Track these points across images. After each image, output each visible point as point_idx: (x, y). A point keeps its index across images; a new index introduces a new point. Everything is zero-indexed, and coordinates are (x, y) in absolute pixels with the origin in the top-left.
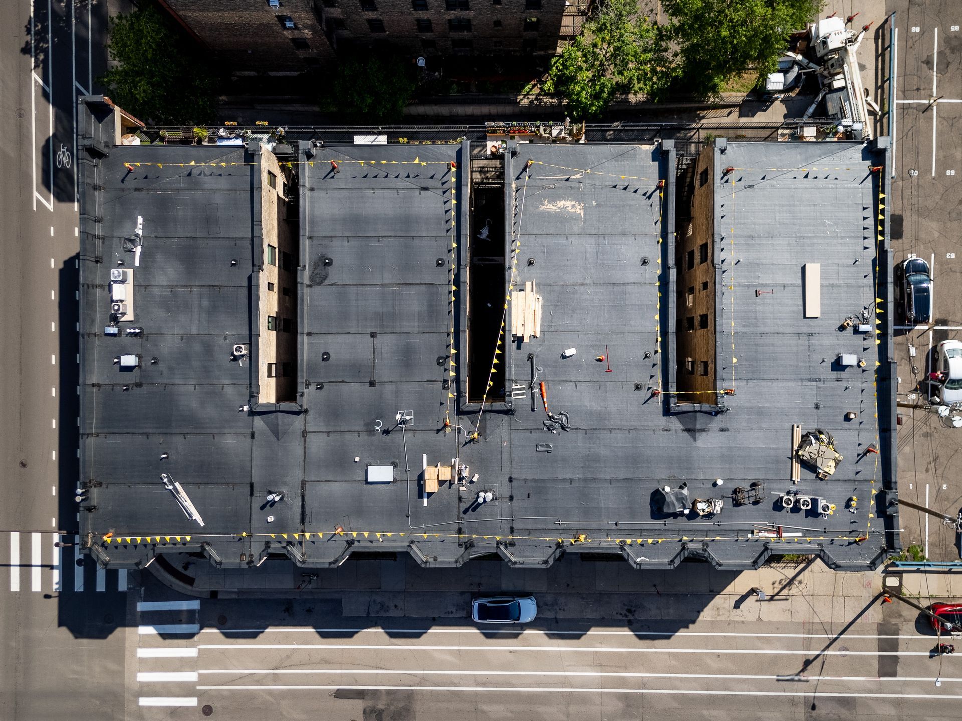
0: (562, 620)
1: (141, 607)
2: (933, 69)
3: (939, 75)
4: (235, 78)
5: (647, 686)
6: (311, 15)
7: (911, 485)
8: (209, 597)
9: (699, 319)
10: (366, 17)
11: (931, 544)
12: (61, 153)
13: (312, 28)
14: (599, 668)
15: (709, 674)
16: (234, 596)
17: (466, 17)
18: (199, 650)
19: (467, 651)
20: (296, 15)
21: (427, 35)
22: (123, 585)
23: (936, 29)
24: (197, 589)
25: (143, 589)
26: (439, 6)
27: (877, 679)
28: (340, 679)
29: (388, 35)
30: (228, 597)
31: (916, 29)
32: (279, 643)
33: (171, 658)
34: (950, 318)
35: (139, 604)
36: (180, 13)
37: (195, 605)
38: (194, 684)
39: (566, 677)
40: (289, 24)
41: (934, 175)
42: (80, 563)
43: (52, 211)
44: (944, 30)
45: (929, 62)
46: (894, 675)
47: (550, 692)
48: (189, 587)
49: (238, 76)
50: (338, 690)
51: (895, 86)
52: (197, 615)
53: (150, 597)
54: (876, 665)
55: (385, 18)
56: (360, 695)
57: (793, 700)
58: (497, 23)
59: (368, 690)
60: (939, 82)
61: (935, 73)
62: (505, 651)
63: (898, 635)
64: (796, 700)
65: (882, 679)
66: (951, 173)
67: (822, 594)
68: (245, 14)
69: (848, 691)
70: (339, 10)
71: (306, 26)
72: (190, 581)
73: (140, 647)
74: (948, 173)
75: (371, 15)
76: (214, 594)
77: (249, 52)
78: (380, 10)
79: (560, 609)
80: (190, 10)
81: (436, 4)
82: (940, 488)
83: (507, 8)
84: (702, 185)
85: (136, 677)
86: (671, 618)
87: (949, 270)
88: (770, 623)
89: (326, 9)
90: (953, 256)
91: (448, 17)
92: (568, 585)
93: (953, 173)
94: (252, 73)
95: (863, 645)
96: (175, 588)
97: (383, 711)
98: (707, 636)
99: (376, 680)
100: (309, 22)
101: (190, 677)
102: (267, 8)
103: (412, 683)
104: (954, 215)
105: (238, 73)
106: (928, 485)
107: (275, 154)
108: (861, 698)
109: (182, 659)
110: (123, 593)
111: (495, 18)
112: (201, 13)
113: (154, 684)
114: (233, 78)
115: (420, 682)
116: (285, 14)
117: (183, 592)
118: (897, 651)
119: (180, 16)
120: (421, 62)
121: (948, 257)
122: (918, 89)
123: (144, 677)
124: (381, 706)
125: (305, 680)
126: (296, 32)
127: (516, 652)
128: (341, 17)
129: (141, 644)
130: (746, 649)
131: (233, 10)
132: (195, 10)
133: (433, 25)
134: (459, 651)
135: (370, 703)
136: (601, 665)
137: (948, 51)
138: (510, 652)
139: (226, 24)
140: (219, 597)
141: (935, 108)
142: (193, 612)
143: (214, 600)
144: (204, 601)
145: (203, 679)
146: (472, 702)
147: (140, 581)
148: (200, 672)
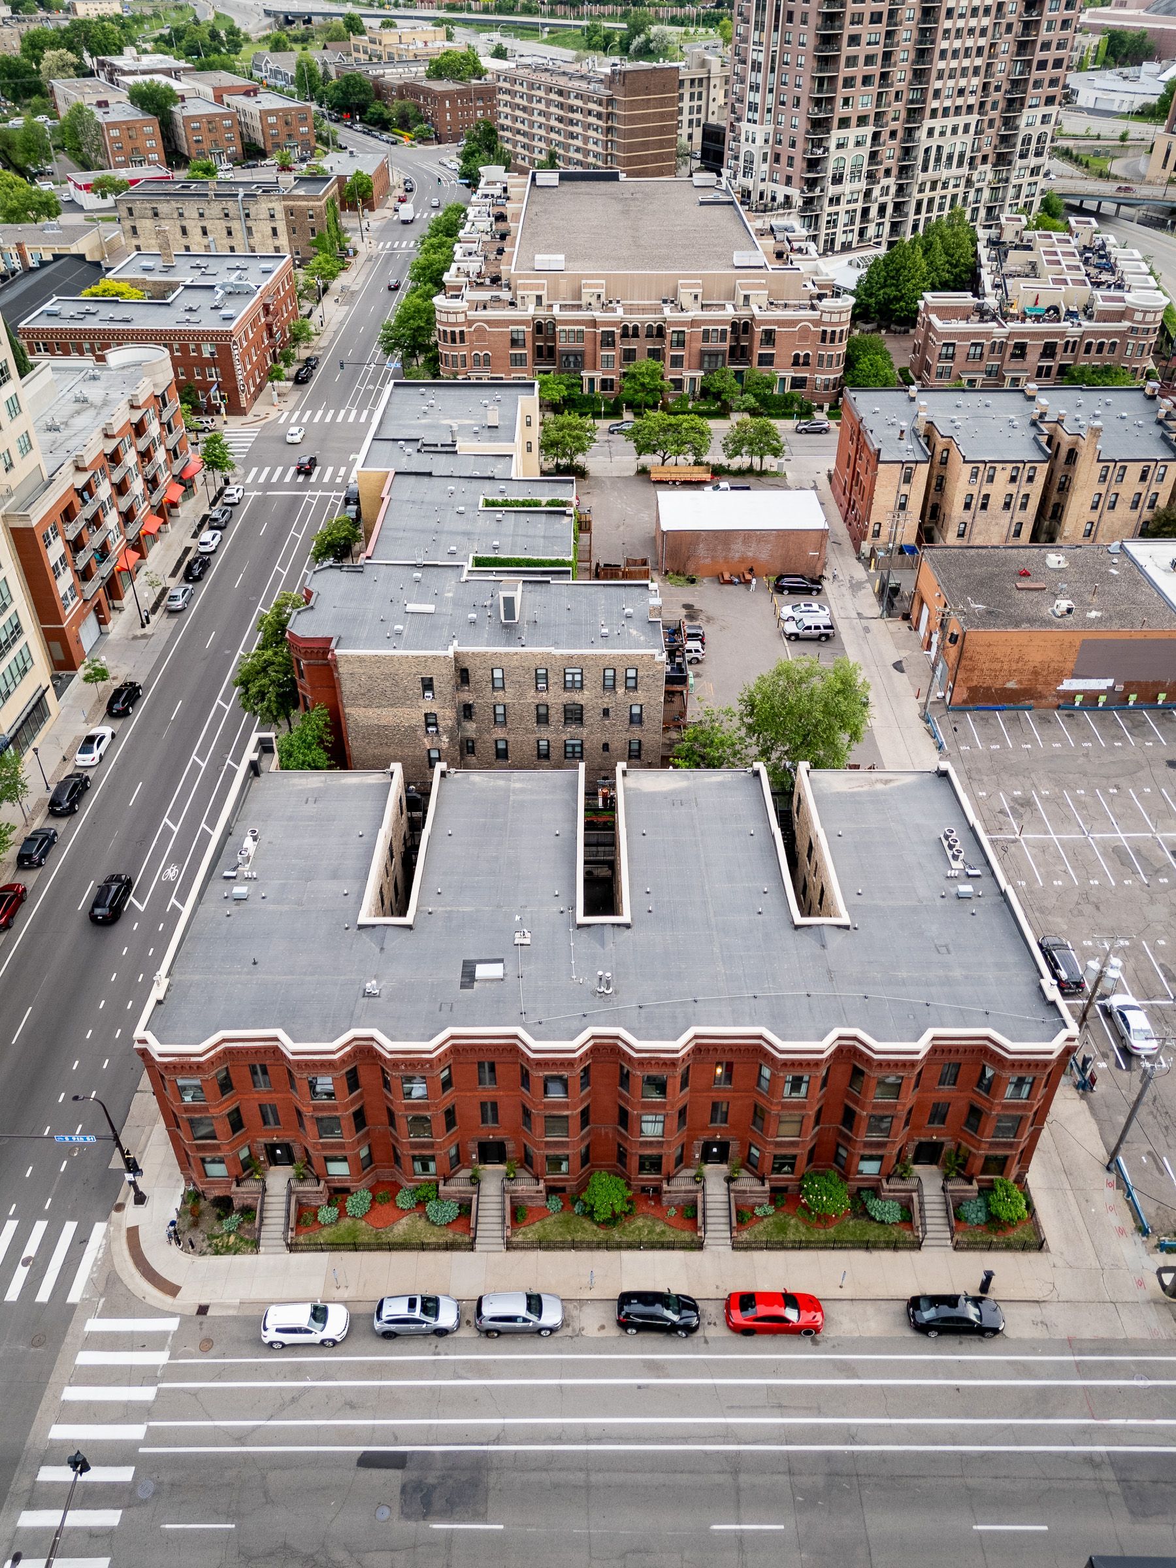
0: (714, 1339)
1: (95, 1325)
2: (1009, 817)
5: (857, 1439)
8: (195, 1313)
12: (170, 869)
14: (778, 1408)
15: (949, 1417)
16: (232, 1312)
18: (159, 1390)
19: (573, 1387)
22: (75, 1296)
23: (1001, 793)
24: (181, 1302)
25: (103, 1300)
26: (558, 721)
28: (372, 1435)
30: (224, 1313)
31: (982, 794)
32: (285, 1379)
33: (112, 1402)
35: (89, 1321)
36: (347, 711)
37: (172, 1324)
38: (136, 1445)
39: (727, 1425)
40: (431, 728)
41: (1042, 884)
42: (27, 1261)
44: (1007, 792)
47: (705, 1453)
48: (168, 1299)
50: (365, 1453)
52: (170, 1338)
53: (110, 1312)
55: (511, 739)
56: (397, 1461)
57: (1091, 1459)
58: (606, 747)
59: (413, 1452)
61: (1014, 821)
62: (631, 1386)
64: (1098, 1459)
66: (1058, 883)
67: (1081, 1299)
71: (446, 730)
72: (172, 1290)
73: (70, 1385)
75: (500, 730)
76: (203, 1310)
78: (509, 723)
79: (709, 1324)
80: (357, 706)
81: (556, 716)
83: (614, 724)
85: (48, 1431)
86: (873, 1334)
88: (1018, 1338)
89: (464, 724)
90: (1089, 942)
91: (564, 738)
93: (1061, 883)
96: (150, 1301)
97: (434, 1487)
98: (934, 1361)
99: (432, 1435)
100: (450, 723)
101: (135, 1432)
102: (420, 703)
103: (485, 1440)
106: (1165, 1158)
109: (128, 1404)
110: (73, 1306)
111: (604, 740)
112: (364, 710)
113: (72, 1444)
115: (498, 1438)
116: (433, 710)
117: (159, 1306)
119: (345, 715)
123: (57, 1432)
124: (431, 1479)
125: (316, 1437)
126: (435, 739)
127: (647, 1386)
129: (73, 1380)
130: (995, 1378)
131: (393, 705)
132: (360, 707)
133: (550, 752)
134: (561, 1386)
135: (411, 1474)
136: (780, 1406)
137: (1017, 807)
138: (639, 1387)
139: (378, 726)
140: (210, 1313)
141: (1022, 840)
142: (165, 1334)
143: (201, 1318)
144: (185, 1320)
145: (153, 1437)
146: (581, 1470)
147: (101, 1289)
148: (152, 1424)
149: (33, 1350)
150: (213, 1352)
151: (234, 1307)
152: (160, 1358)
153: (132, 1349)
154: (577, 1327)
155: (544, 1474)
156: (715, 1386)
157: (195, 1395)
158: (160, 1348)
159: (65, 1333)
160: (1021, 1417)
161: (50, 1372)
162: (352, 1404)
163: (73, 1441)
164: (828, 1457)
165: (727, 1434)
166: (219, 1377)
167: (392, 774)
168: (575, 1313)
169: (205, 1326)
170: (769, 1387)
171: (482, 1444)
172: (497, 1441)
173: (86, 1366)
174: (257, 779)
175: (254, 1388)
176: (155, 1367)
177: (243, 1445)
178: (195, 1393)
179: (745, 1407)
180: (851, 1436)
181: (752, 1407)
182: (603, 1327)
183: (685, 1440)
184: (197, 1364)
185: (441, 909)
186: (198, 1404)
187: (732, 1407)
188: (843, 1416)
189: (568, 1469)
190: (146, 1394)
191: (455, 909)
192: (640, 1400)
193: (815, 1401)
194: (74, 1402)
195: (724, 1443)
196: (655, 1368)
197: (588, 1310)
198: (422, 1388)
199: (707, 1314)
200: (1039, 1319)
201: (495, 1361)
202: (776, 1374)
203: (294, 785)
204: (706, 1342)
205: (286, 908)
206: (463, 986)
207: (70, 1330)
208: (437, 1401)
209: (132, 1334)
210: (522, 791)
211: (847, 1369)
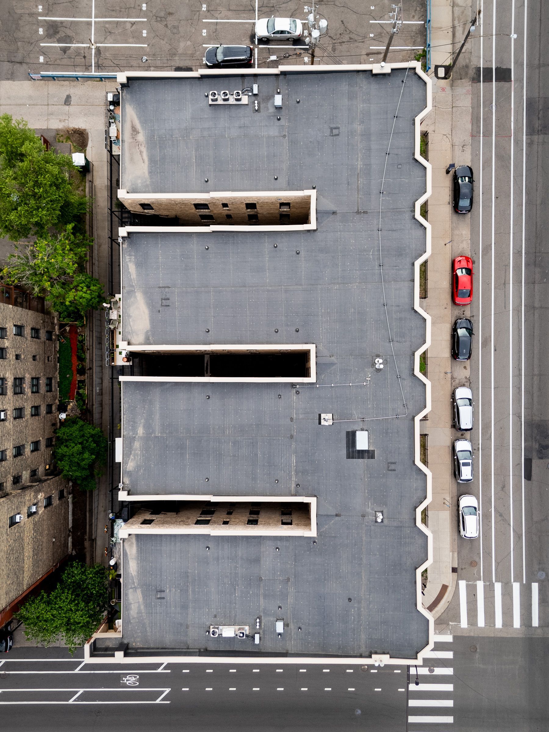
0: (472, 312)
1: (464, 623)
2: (70, 47)
3: (74, 42)
4: (74, 553)
5: (519, 250)
6: (28, 492)
7: (370, 60)
8: (456, 574)
9: (249, 210)
10: (29, 453)
11: (414, 45)
12: (128, 682)
13: (37, 492)
14: (507, 285)
15: (510, 205)
16: (456, 555)
17: (30, 380)
18: (496, 581)
19: (495, 382)
20: (27, 503)
21: (43, 410)
22: (448, 638)
23: (41, 45)
24: (451, 583)
25: (451, 623)
26: (22, 399)
27: (513, 83)
28: (517, 476)
29: (43, 438)
30: (456, 559)
31: (42, 59)
32: (490, 522)
33: (502, 603)
34: (250, 33)
35: (462, 626)
36: (25, 588)
38: (522, 585)
39: (513, 310)
40: (34, 509)
41: (146, 46)
42: (431, 671)
43: (170, 689)
44: (42, 39)
45: (65, 50)
46: (509, 70)
47: (525, 321)
48: (449, 589)
49: (72, 550)
50: (525, 478)
51: (82, 73)
52: (470, 583)
53: (457, 617)
54: (502, 84)
55: (30, 439)
56: (528, 462)
57: (529, 144)
58: (34, 358)
59: (525, 455)
60: (78, 42)
61: (73, 45)
62: (495, 354)
63: (480, 68)
64: (529, 141)
65: (513, 79)
66: (145, 33)
67: (450, 123)
68: (26, 540)
69: (522, 103)
70: (24, 472)
71: (36, 497)
72: (444, 588)
73: (495, 625)
74: (145, 35)
75: (28, 449)
76: (454, 570)
77: (54, 540)
78: (24, 442)
79: (463, 314)
80: (23, 580)
81: (20, 401)
82: (373, 39)
83: (24, 350)
84: (152, 209)
85: (516, 629)
86: (469, 233)
87: (215, 34)
88: (472, 161)
89: (23, 482)
90: (205, 31)
91: (30, 394)
92: (446, 308)
93: (145, 32)
94: (70, 539)
95: (488, 92)
96: (450, 599)
97: (540, 444)
98: (482, 206)
99: (517, 448)
100: (33, 494)
101: (516, 587)
102: (22, 524)
103: (519, 423)
104: (175, 31)
105: (70, 550)
106: (371, 48)
107: (128, 519)
108: (527, 94)
109: (503, 595)
110: (455, 637)
111: (31, 359)
112: (25, 573)
113: (522, 615)
114: (73, 554)
115: (519, 417)
116: (26, 511)
117: (453, 593)
118: (492, 68)
119: (28, 589)
120: (63, 416)
121: (205, 35)
122: (85, 57)
123: (517, 623)
124: (537, 446)
125: (517, 501)
126: (40, 504)
127: (495, 346)
128: (29, 471)
129: (492, 625)
130: (492, 178)
131: (23, 549)
132: (23, 577)
133: (36, 405)
134: (495, 388)
135: (534, 454)
136: (505, 284)
137: (58, 36)
138: (495, 350)
139: (34, 555)
140: (456, 566)
141: (98, 45)
142: (468, 586)
143: (459, 570)
144: (460, 578)
145: (518, 578)
146: (533, 378)
147: (445, 626)
148: (512, 580)
149: (478, 650)
150: (477, 560)
151: (453, 554)
152: (480, 585)
153: (476, 601)
154: (465, 380)
155: (535, 395)
156: (495, 314)
157: (498, 564)
158: (475, 587)
159: (468, 637)
160: (510, 171)
161: (489, 638)
162: (503, 487)
163: (521, 615)
164: (527, 265)
165: (517, 310)
166: (490, 554)
167: (130, 535)
168: (457, 381)
169: (463, 567)
170: (495, 288)
171: (521, 424)
172: (520, 417)
173: (485, 620)
174: (130, 646)
175: (495, 535)
176: (485, 586)
177: (522, 535)
178: (497, 563)
179: (505, 300)
180: (518, 253)
181: (505, 297)
182: (465, 367)
183: (520, 330)
184: (483, 566)
185: (294, 479)
186: (502, 562)
187: (505, 307)
188: (509, 255)
189: (532, 384)
190: (498, 587)
191: (293, 469)
192: (501, 350)
193: (502, 267)
194: (503, 621)
195: (521, 312)
196: (486, 342)
197: (456, 375)
198: (495, 454)
199: (458, 315)
200: (461, 148)
201: (482, 420)
202: (489, 284)
203: (139, 612)
204: (473, 316)
205: (291, 590)
206: (373, 457)
207: (468, 635)
208: (501, 447)
209: (468, 603)
210: (148, 427)
211: (487, 249)
